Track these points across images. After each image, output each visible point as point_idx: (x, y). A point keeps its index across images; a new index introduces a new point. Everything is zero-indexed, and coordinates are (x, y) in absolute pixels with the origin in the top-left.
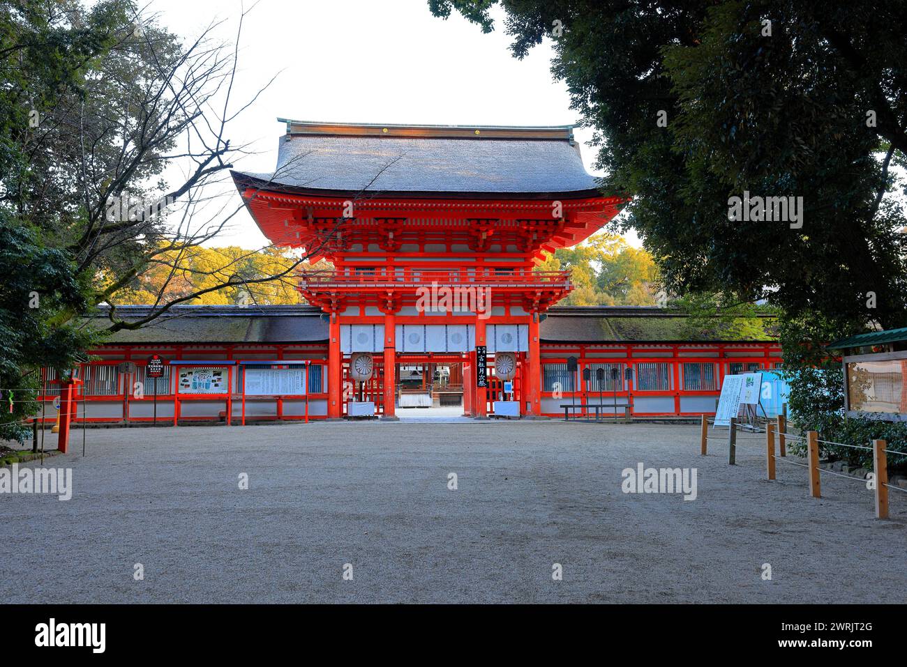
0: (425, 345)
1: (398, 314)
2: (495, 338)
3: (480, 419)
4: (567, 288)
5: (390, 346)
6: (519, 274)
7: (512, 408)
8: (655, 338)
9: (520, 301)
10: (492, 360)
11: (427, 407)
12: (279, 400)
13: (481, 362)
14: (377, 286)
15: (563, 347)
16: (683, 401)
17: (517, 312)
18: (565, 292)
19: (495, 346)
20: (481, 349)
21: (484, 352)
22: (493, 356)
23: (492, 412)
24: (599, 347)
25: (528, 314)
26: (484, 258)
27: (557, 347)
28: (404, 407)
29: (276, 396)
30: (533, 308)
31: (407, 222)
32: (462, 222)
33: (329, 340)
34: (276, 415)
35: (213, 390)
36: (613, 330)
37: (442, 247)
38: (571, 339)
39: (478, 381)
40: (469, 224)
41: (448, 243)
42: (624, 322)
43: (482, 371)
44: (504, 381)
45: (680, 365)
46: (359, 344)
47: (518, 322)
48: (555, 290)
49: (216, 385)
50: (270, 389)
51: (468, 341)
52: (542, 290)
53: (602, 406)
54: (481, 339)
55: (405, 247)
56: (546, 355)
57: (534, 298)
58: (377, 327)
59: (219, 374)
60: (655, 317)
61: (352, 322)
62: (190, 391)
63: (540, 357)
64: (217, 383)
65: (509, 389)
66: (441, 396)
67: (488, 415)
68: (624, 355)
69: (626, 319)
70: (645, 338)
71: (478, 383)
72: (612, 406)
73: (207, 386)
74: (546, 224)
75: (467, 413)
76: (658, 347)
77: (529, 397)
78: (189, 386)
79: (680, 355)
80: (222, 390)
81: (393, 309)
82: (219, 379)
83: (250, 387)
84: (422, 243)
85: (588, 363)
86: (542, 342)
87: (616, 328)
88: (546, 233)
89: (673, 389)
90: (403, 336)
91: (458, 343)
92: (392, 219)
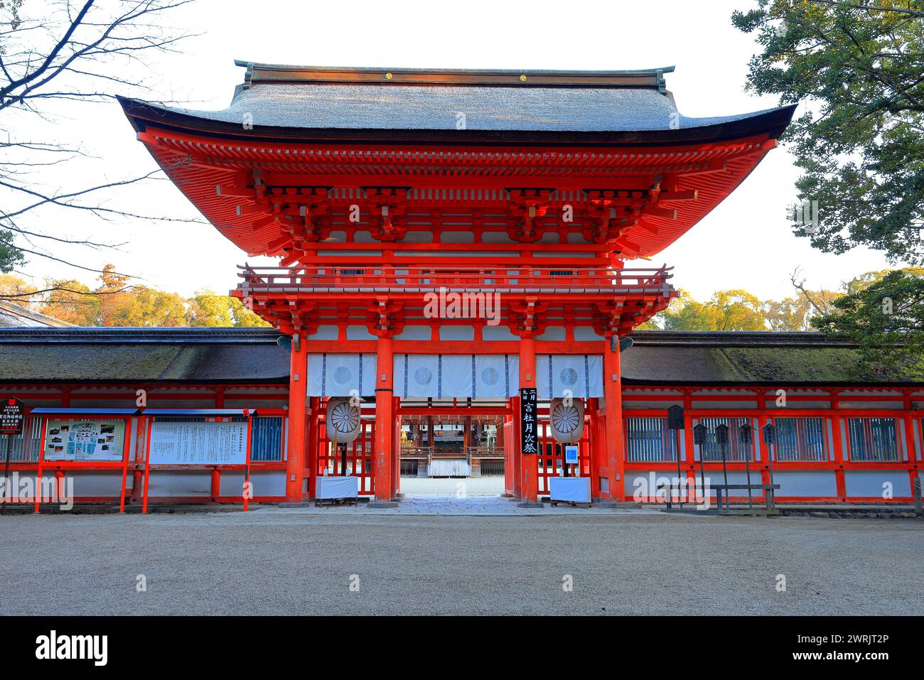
0: (440, 387)
1: (397, 337)
2: (551, 376)
3: (526, 506)
4: (666, 295)
5: (385, 387)
6: (587, 272)
7: (579, 488)
8: (804, 377)
9: (590, 318)
10: (545, 411)
11: (464, 477)
12: (214, 471)
13: (529, 413)
14: (362, 290)
15: (658, 392)
16: (849, 478)
17: (585, 335)
18: (662, 303)
19: (551, 388)
20: (528, 394)
21: (533, 397)
22: (547, 406)
23: (546, 492)
24: (714, 392)
25: (602, 338)
26: (532, 252)
27: (648, 392)
28: (435, 477)
29: (211, 466)
30: (609, 329)
31: (412, 195)
32: (498, 195)
33: (288, 378)
34: (208, 495)
35: (99, 455)
36: (735, 365)
37: (468, 236)
38: (671, 379)
39: (524, 444)
40: (508, 198)
41: (478, 230)
42: (750, 354)
43: (529, 427)
44: (565, 445)
45: (842, 422)
46: (336, 383)
47: (586, 351)
48: (645, 298)
49: (105, 448)
50: (189, 454)
51: (507, 381)
52: (625, 298)
53: (727, 487)
54: (529, 378)
55: (410, 236)
56: (632, 404)
57: (613, 311)
58: (365, 358)
59: (110, 430)
60: (796, 346)
61: (326, 350)
62: (64, 456)
63: (623, 407)
64: (106, 443)
65: (574, 458)
66: (483, 462)
67: (540, 496)
68: (753, 404)
69: (751, 350)
70: (788, 378)
71: (523, 448)
72: (744, 487)
73: (91, 449)
74: (630, 196)
75: (510, 492)
76: (810, 392)
77: (603, 470)
78: (61, 448)
79: (843, 405)
80: (113, 455)
81: (389, 328)
82: (110, 438)
83: (159, 451)
84: (437, 230)
85: (697, 417)
86: (626, 383)
87: (739, 363)
88: (629, 210)
89: (832, 459)
90: (406, 372)
91: (493, 383)
92: (389, 187)
